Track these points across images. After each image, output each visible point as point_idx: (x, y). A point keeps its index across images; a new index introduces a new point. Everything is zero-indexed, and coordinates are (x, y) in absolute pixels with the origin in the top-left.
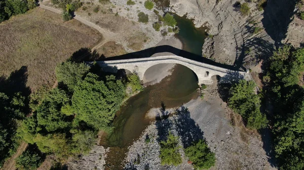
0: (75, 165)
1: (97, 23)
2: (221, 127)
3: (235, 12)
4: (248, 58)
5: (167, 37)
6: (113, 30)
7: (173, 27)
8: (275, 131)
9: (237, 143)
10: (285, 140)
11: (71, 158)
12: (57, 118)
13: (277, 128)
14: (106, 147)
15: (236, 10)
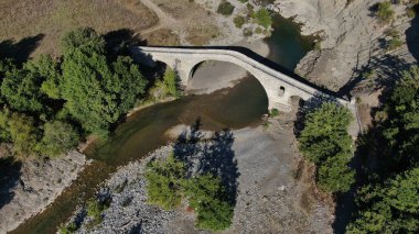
0: (34, 167)
1: (160, 5)
2: (274, 176)
3: (369, 19)
4: (364, 83)
5: (250, 39)
6: (177, 17)
7: (266, 27)
8: (360, 201)
9: (290, 207)
10: (372, 218)
11: (33, 157)
12: (29, 93)
13: (364, 195)
14: (88, 158)
15: (371, 15)
